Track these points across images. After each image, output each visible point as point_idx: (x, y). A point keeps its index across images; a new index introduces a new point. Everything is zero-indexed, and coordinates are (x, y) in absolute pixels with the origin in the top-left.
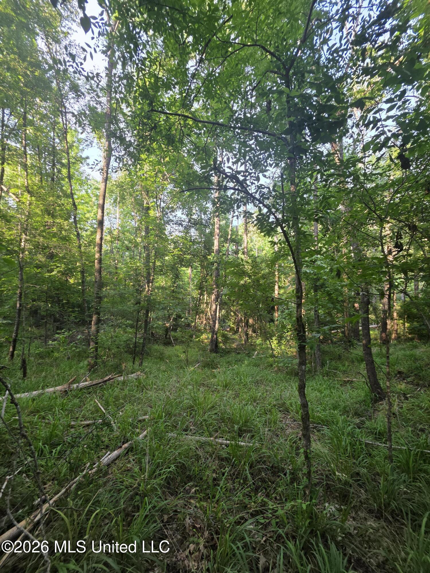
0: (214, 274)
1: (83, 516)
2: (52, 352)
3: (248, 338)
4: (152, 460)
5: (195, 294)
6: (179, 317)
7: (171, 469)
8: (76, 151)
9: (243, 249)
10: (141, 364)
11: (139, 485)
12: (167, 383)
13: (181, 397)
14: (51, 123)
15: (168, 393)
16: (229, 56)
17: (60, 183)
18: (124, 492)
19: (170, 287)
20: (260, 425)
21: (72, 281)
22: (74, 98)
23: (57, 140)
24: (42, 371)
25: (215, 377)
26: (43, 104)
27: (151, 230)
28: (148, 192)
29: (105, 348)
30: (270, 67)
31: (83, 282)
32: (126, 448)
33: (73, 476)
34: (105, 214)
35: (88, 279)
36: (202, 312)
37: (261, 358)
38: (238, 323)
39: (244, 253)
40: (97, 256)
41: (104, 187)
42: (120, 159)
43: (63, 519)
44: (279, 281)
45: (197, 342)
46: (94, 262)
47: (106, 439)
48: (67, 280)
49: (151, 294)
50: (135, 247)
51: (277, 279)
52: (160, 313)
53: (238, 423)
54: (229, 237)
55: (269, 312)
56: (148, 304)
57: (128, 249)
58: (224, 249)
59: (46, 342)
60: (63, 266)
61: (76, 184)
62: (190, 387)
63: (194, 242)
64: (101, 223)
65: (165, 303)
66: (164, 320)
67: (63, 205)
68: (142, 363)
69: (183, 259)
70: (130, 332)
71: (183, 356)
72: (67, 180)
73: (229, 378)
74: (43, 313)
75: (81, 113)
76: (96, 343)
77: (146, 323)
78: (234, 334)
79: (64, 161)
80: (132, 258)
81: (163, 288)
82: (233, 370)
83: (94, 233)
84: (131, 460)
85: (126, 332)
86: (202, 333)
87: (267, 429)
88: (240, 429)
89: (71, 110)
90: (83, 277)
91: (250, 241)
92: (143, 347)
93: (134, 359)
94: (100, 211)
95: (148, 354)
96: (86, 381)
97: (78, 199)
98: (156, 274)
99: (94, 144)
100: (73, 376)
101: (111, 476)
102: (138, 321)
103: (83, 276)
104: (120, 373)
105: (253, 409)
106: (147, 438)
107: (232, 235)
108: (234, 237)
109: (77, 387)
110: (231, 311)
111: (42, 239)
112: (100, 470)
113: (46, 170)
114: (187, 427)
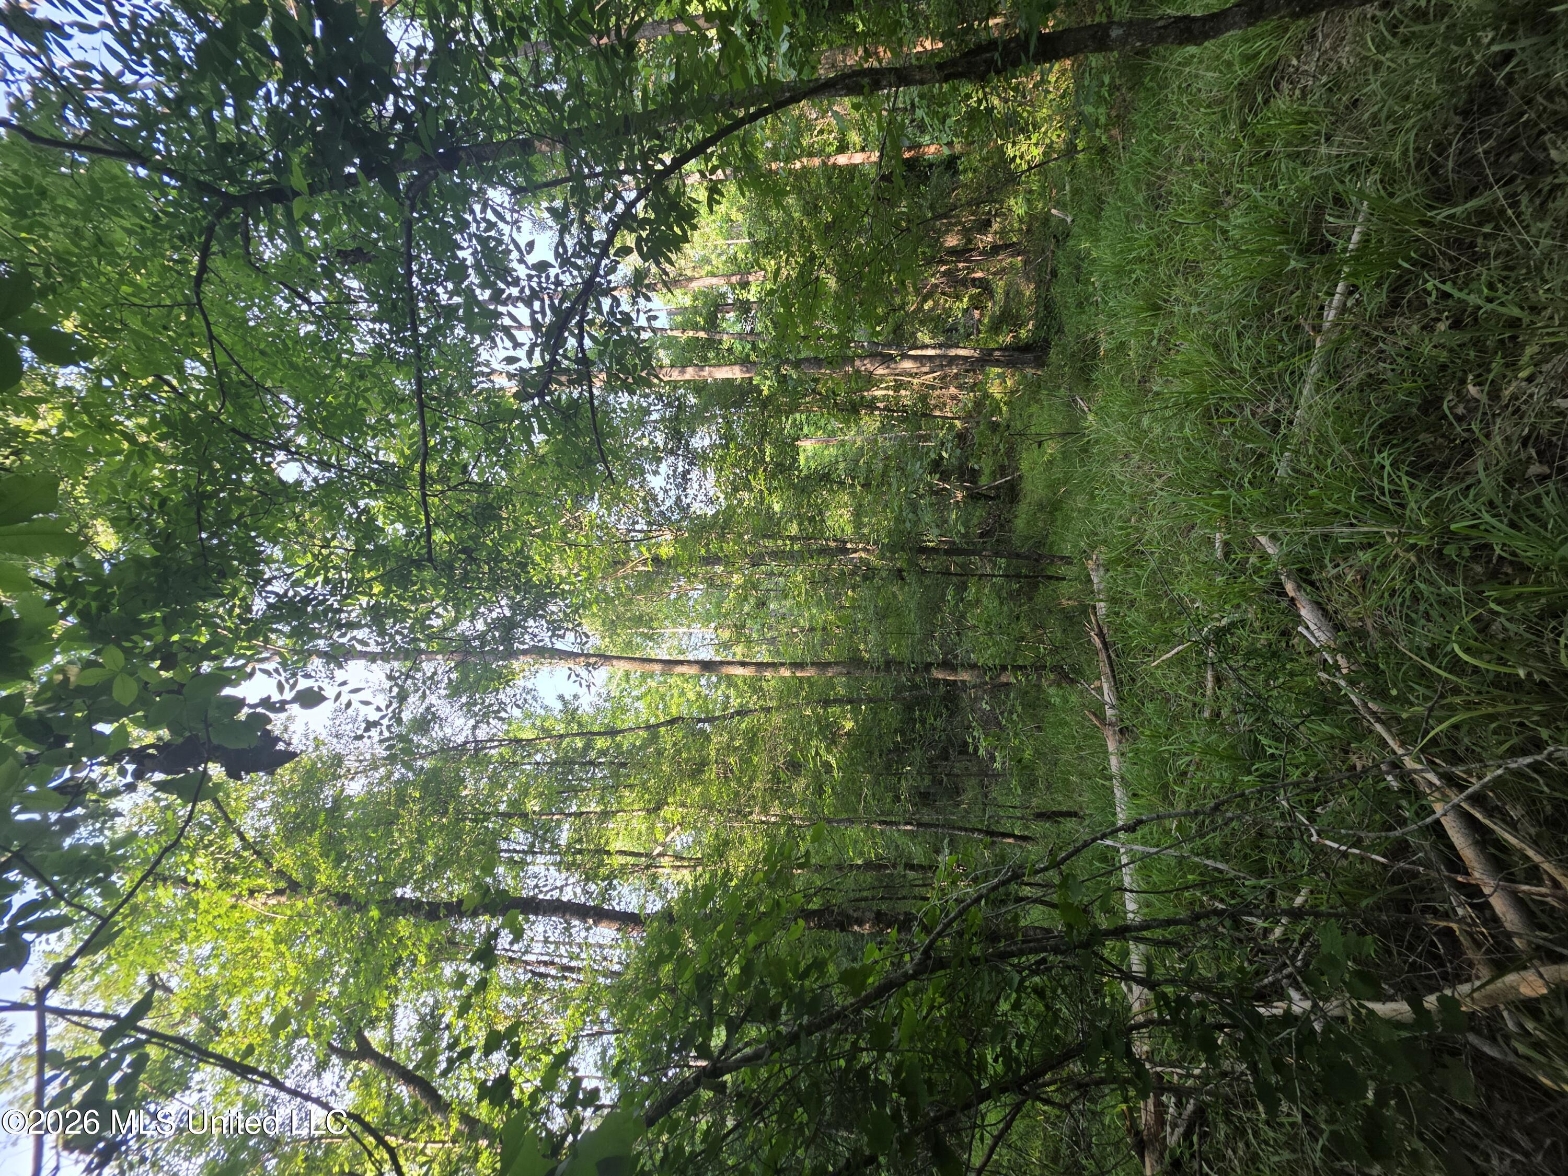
0: (813, 372)
1: (1462, 682)
2: (1020, 761)
3: (1007, 246)
4: (1347, 516)
5: (870, 423)
6: (936, 465)
7: (1387, 463)
8: (551, 721)
9: (734, 289)
10: (1068, 561)
11: (1413, 546)
12: (1125, 488)
13: (1173, 447)
14: (505, 769)
15: (1159, 483)
16: (251, 378)
17: (629, 752)
18: (1422, 586)
19: (853, 495)
20: (1305, 177)
21: (849, 725)
22: (441, 727)
23: (538, 758)
24: (1066, 782)
25: (1122, 347)
26: (470, 783)
27: (707, 551)
28: (617, 563)
29: (1018, 648)
30: (237, 257)
31: (850, 702)
32: (1299, 588)
33: (1348, 708)
34: (681, 658)
35: (842, 691)
36: (924, 399)
37: (1076, 192)
38: (957, 283)
39: (745, 285)
40: (785, 672)
41: (622, 662)
42: (555, 628)
43: (1456, 727)
44: (821, 152)
45: (1011, 410)
46: (800, 679)
47: (1263, 639)
48: (848, 734)
49: (875, 543)
50: (755, 588)
51: (817, 162)
52: (927, 517)
53: (1284, 258)
54: (702, 334)
55: (924, 179)
56: (903, 549)
57: (762, 604)
58: (738, 347)
59: (996, 775)
60: (814, 743)
61: (623, 721)
62: (1145, 421)
63: (728, 437)
64: (707, 666)
65: (900, 507)
66: (947, 507)
67: (675, 744)
68: (1062, 558)
69: (777, 465)
70: (978, 591)
71: (1051, 448)
72: (618, 738)
73: (1130, 300)
74: (927, 782)
75: (469, 711)
76: (1004, 668)
77: (953, 551)
78: (991, 296)
79: (579, 743)
80: (784, 594)
81: (858, 514)
82: (1105, 286)
83: (730, 681)
84: (1334, 572)
85: (978, 601)
86: (987, 395)
87: (1323, 150)
88: (1304, 251)
89: (467, 732)
90: (838, 701)
91: (708, 268)
92: (1018, 556)
93: (1050, 578)
94: (679, 669)
95: (1040, 544)
96: (1100, 690)
97: (657, 716)
98: (822, 532)
99: (529, 685)
100: (1084, 717)
101: (1369, 622)
102: (947, 573)
103: (835, 701)
104: (1086, 610)
105: (1244, 205)
106: (1280, 534)
107: (696, 327)
108: (701, 321)
109: (1113, 707)
110: (920, 309)
111: (757, 784)
112: (1347, 649)
113: (605, 777)
114: (1265, 423)
